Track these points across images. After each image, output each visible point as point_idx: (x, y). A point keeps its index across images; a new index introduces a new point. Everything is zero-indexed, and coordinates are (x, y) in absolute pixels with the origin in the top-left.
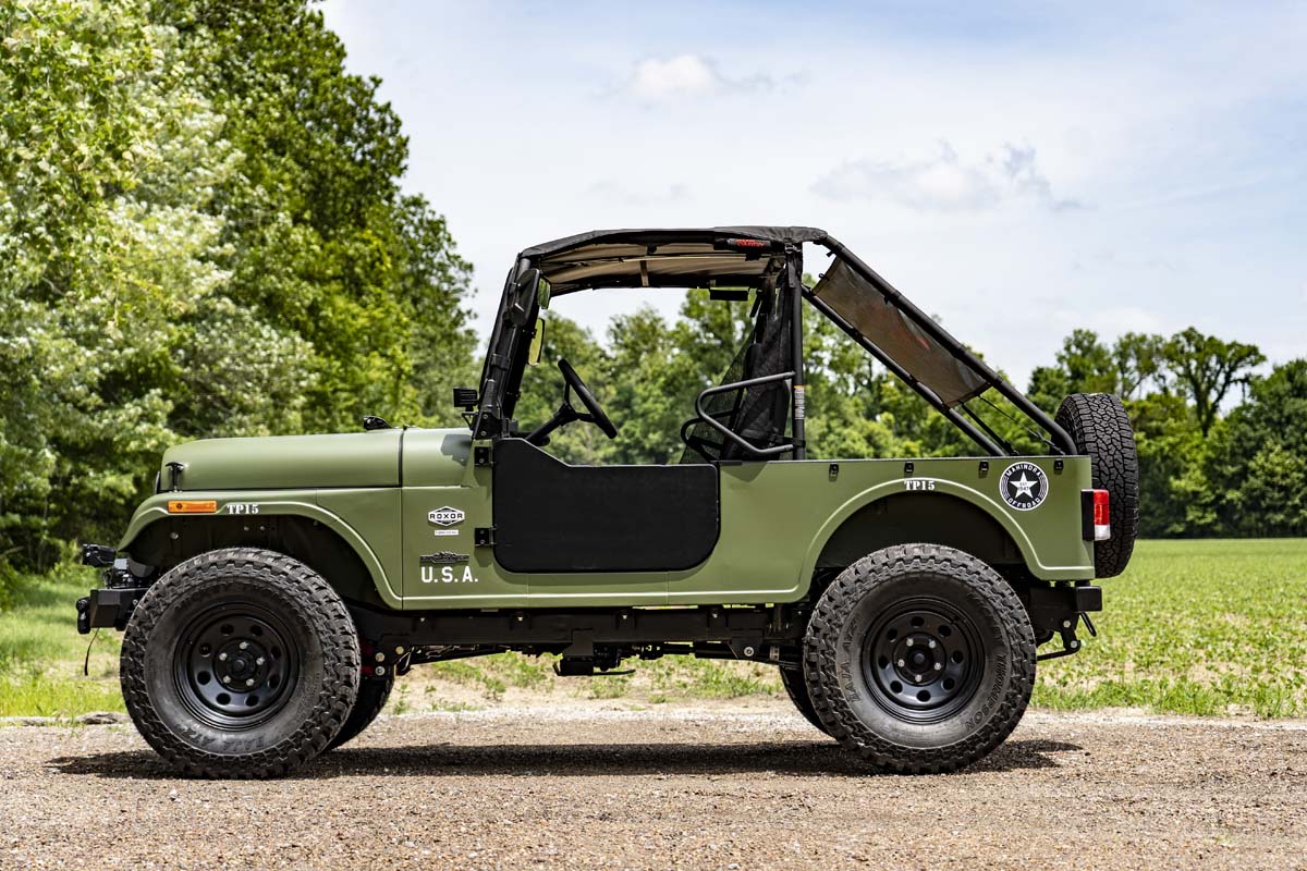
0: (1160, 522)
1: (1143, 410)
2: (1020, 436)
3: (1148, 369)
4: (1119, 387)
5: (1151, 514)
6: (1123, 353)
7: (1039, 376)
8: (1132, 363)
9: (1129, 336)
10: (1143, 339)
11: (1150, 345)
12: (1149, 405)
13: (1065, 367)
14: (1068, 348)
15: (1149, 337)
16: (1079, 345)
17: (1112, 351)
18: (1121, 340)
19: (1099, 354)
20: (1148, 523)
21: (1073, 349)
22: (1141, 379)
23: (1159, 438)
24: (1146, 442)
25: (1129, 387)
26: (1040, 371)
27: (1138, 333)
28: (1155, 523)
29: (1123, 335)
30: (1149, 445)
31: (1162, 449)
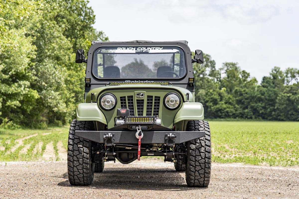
0: (296, 117)
1: (292, 88)
2: (259, 94)
3: (293, 77)
4: (286, 82)
5: (294, 115)
6: (287, 73)
7: (264, 78)
8: (289, 75)
9: (289, 68)
10: (292, 69)
11: (294, 71)
12: (294, 86)
13: (271, 76)
14: (272, 71)
15: (294, 69)
16: (275, 70)
17: (284, 72)
18: (286, 69)
19: (281, 73)
20: (293, 117)
21: (274, 71)
22: (292, 79)
23: (296, 95)
24: (292, 96)
25: (288, 82)
26: (265, 77)
27: (291, 68)
28: (294, 117)
29: (287, 68)
30: (293, 97)
31: (296, 98)
